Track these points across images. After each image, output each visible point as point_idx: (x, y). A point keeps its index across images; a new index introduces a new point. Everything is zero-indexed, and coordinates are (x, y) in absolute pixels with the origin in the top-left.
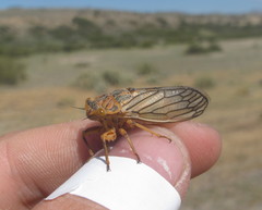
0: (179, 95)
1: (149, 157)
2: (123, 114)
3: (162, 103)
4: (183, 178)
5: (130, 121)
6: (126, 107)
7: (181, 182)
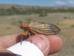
0: (50, 26)
1: (35, 42)
2: (29, 28)
3: (43, 27)
4: (46, 50)
5: (32, 30)
6: (31, 26)
7: (45, 51)
